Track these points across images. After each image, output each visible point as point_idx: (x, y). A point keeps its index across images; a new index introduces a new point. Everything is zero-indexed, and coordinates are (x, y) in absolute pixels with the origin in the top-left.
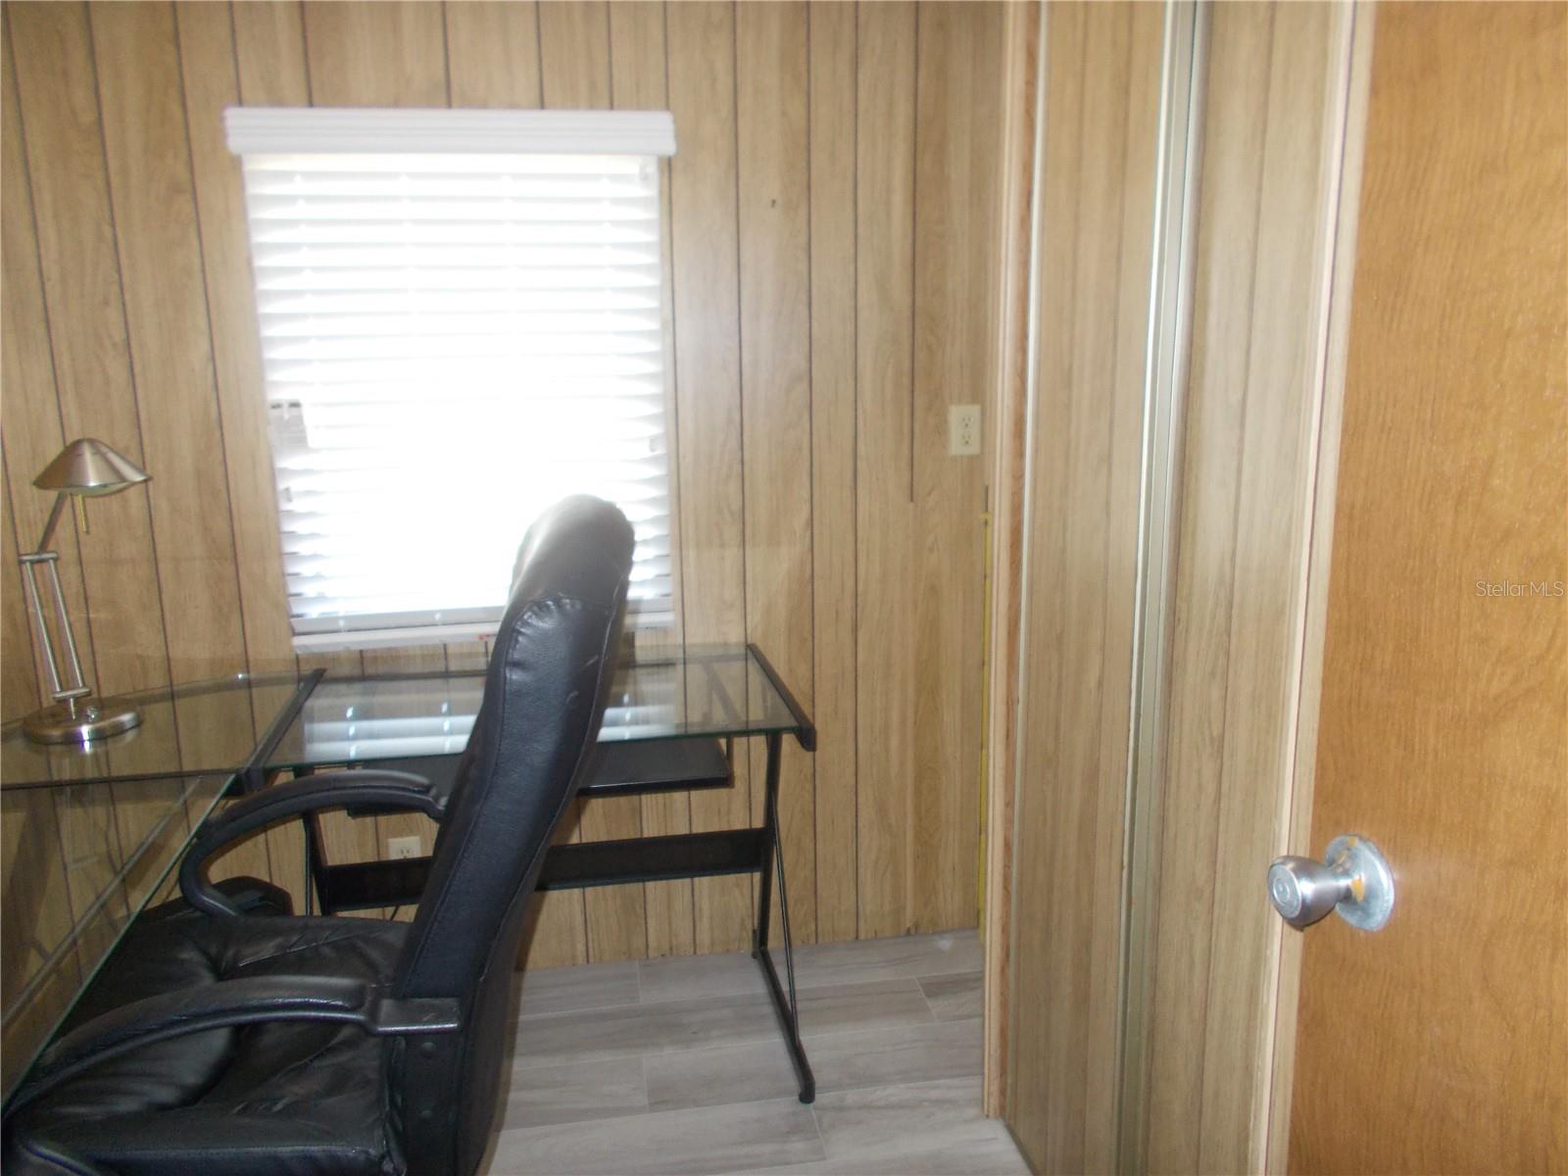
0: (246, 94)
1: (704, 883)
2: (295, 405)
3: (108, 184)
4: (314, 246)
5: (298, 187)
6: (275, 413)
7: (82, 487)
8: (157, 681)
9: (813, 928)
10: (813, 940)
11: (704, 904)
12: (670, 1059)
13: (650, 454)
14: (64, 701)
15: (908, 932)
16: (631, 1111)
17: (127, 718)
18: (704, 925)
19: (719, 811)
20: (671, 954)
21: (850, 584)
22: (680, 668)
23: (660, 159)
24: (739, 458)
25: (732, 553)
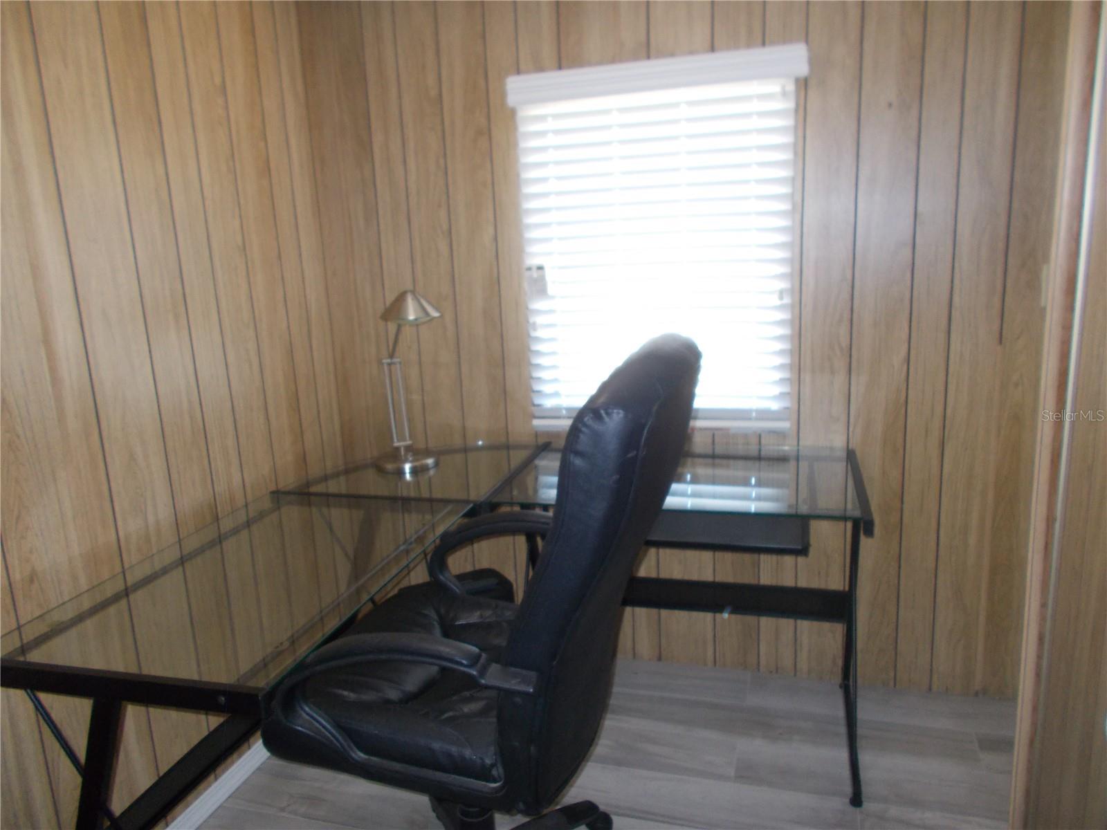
0: (522, 67)
1: (805, 625)
2: (540, 268)
3: (443, 131)
4: (557, 163)
5: (550, 125)
6: (527, 274)
7: (405, 319)
8: (457, 441)
9: (892, 674)
10: (892, 683)
11: (804, 639)
12: (757, 748)
13: (778, 303)
14: (398, 449)
15: (977, 694)
16: (720, 777)
17: (430, 461)
18: (803, 656)
19: (819, 573)
20: (777, 672)
21: (939, 410)
22: (793, 464)
23: (797, 81)
24: (849, 307)
25: (840, 379)
